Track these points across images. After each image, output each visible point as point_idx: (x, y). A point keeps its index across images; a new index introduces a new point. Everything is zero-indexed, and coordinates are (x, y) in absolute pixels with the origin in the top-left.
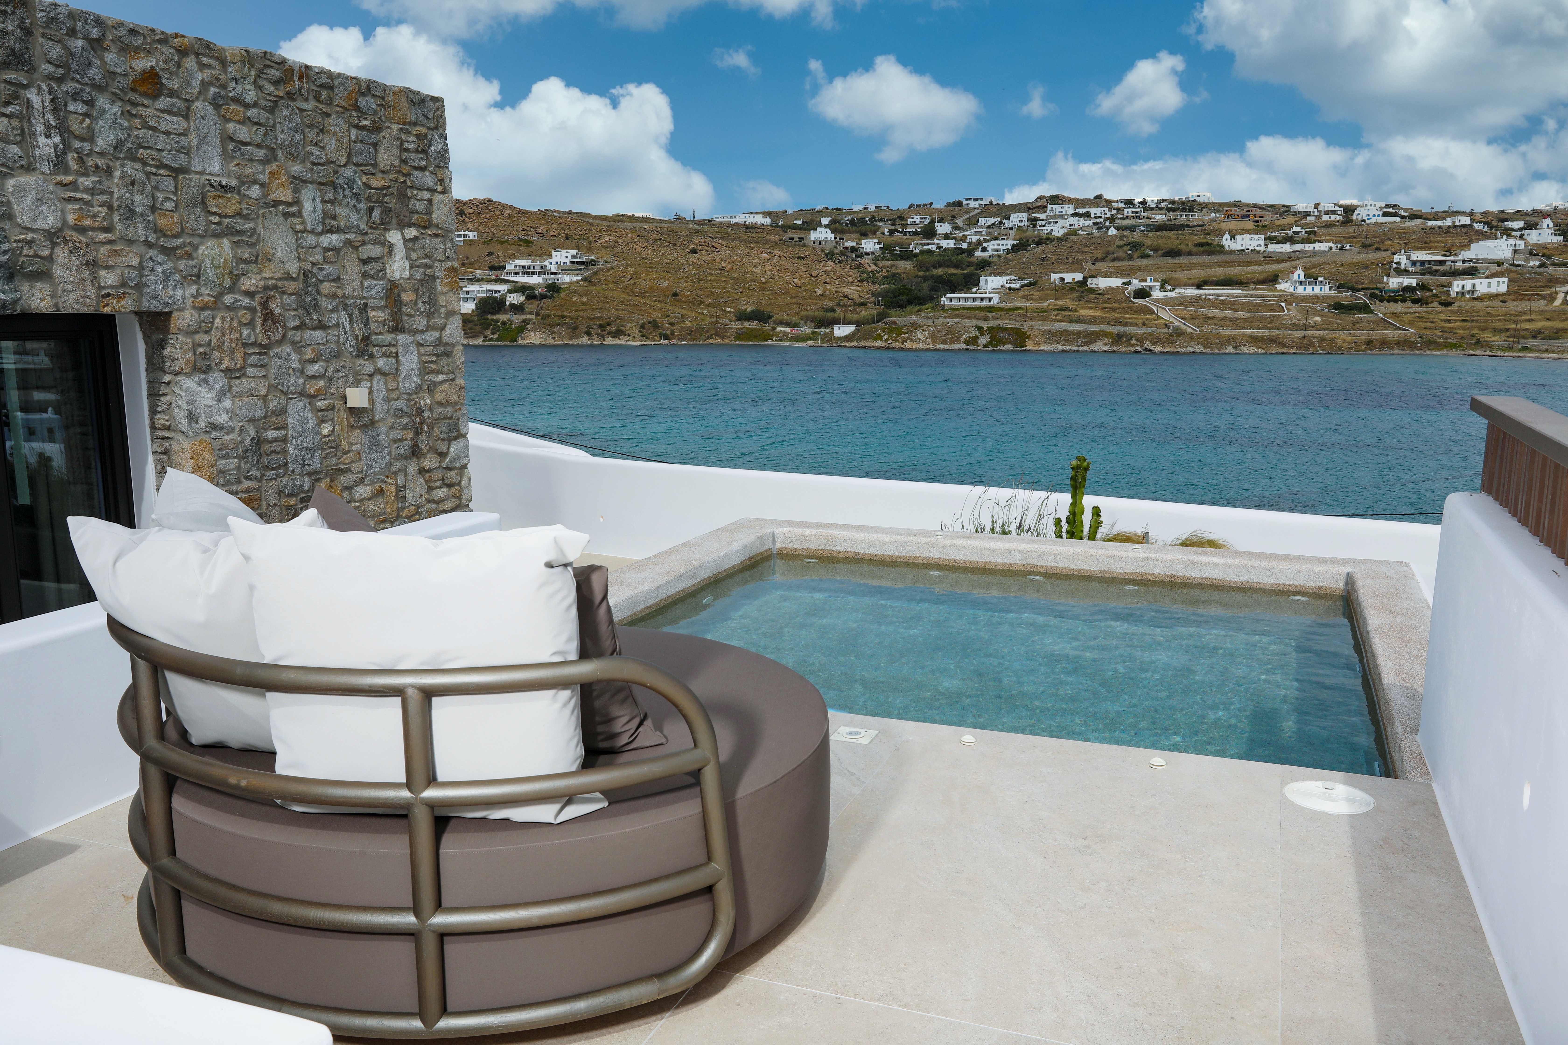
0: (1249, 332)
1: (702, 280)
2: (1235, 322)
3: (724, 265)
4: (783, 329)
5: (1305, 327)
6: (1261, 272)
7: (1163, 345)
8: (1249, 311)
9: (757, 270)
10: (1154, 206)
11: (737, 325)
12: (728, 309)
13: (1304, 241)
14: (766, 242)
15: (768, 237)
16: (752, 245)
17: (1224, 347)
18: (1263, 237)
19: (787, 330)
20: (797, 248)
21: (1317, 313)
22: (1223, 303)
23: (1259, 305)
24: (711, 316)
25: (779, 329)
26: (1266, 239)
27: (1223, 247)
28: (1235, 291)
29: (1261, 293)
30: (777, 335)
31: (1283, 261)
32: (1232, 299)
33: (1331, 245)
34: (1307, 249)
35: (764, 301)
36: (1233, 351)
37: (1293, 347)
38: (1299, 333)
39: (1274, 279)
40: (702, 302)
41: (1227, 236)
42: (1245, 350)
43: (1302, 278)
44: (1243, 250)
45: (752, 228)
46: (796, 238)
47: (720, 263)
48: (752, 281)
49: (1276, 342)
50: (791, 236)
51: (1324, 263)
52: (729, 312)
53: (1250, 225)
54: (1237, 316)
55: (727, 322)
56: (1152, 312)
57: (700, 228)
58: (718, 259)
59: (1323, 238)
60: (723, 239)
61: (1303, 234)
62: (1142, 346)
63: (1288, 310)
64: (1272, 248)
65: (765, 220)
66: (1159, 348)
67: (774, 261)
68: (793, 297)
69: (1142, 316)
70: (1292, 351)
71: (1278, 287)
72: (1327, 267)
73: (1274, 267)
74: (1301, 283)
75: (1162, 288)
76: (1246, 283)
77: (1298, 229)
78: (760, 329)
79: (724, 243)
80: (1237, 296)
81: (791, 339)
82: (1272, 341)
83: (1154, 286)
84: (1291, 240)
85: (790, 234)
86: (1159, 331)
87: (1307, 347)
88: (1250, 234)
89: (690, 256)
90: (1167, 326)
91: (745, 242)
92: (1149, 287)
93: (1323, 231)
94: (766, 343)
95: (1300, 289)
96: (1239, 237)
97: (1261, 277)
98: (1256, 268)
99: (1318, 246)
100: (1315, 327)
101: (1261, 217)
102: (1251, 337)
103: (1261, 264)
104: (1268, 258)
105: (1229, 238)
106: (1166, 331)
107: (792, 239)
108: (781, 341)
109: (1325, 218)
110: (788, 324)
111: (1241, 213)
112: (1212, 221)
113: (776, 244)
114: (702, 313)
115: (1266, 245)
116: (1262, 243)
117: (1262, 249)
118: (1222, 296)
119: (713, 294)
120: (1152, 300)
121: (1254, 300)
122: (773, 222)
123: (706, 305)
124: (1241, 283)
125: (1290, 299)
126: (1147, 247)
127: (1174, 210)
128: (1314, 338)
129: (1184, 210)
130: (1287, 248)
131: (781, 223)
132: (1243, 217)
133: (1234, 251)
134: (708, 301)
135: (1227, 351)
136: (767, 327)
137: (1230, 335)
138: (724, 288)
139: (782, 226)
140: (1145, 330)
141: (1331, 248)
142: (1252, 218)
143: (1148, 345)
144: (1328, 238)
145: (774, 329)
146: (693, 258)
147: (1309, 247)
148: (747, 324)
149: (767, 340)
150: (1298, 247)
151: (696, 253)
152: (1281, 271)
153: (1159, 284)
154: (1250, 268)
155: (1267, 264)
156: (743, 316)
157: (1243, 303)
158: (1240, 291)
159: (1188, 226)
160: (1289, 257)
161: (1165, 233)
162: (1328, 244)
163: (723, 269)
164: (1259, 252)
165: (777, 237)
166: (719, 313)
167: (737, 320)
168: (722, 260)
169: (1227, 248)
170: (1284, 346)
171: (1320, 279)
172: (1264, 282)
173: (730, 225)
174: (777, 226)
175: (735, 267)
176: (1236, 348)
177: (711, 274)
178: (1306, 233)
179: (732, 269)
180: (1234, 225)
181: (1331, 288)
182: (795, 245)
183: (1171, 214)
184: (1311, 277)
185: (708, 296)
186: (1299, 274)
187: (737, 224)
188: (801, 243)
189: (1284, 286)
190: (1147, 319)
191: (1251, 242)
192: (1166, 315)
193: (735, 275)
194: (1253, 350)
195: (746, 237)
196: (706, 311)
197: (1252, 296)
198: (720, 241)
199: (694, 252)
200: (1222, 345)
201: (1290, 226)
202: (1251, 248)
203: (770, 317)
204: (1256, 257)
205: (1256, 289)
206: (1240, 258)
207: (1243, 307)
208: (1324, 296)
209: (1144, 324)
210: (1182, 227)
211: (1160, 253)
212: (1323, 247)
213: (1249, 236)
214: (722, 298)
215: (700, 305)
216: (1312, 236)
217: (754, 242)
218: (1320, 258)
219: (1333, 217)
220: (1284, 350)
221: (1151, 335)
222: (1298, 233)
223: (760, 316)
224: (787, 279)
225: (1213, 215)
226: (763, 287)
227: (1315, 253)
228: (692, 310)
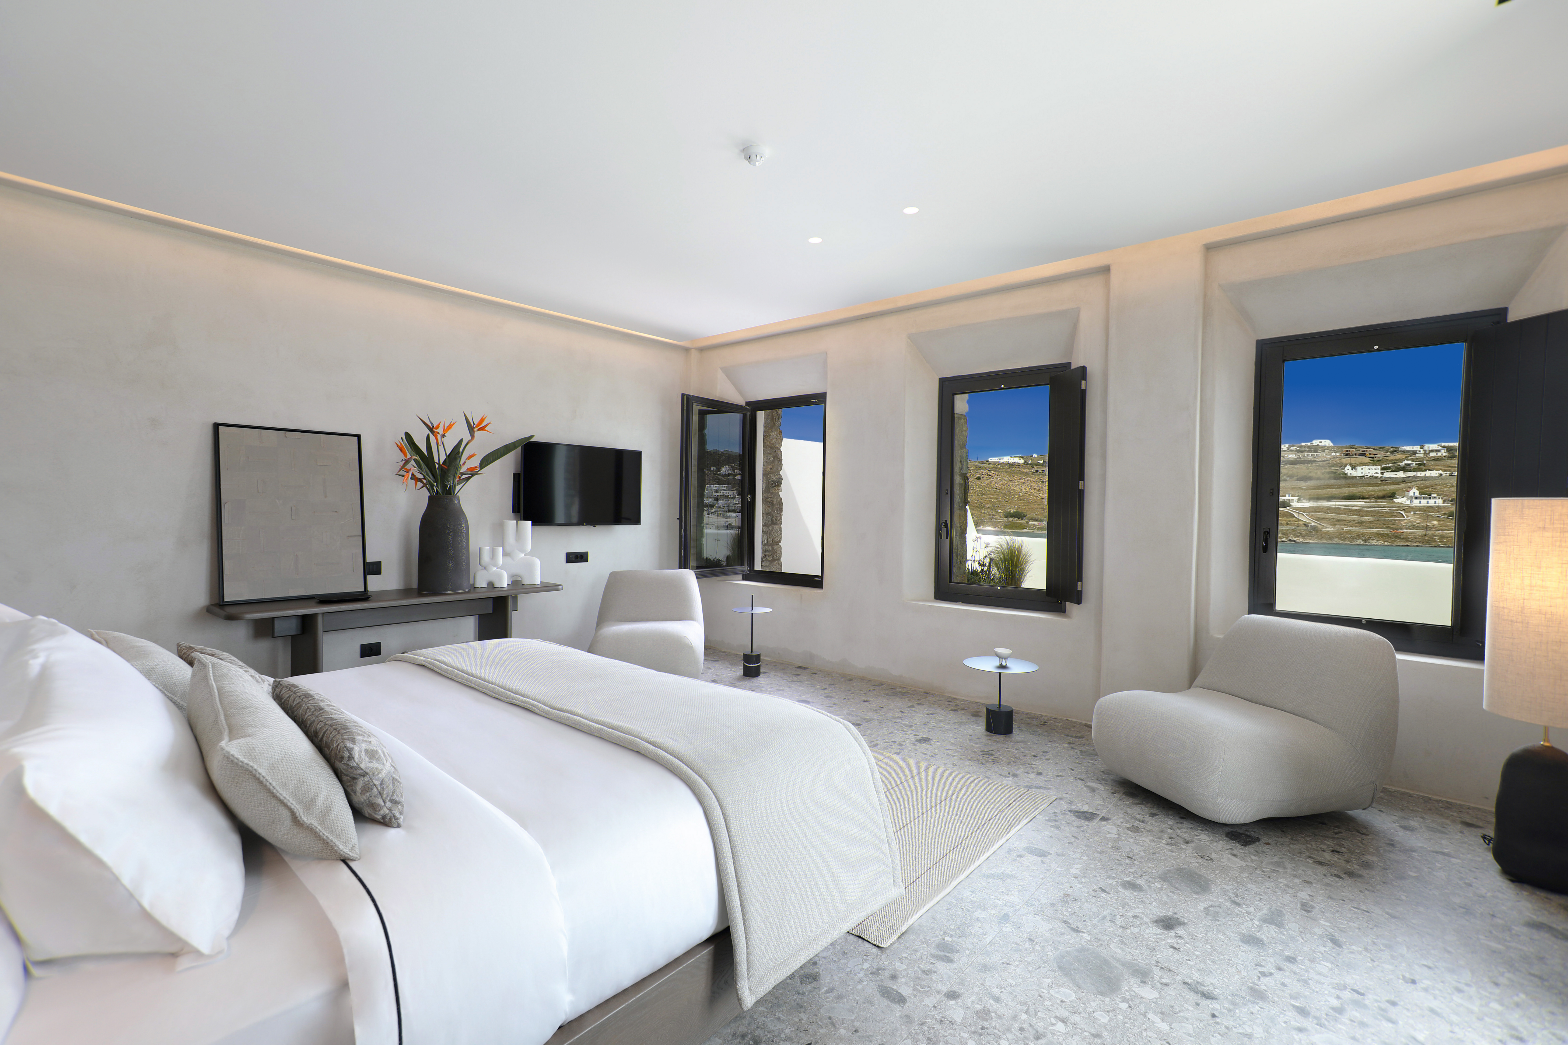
0: (1375, 530)
1: (984, 494)
2: (1361, 524)
3: (997, 486)
4: (1033, 523)
5: (1427, 528)
6: (1380, 491)
7: (1304, 537)
8: (1373, 516)
9: (1017, 489)
10: (1286, 449)
11: (1005, 520)
12: (1000, 511)
13: (1415, 470)
14: (1021, 473)
15: (1023, 470)
16: (1013, 475)
17: (1355, 540)
18: (1379, 467)
19: (1036, 523)
20: (1041, 476)
21: (1434, 519)
22: (1350, 510)
23: (1382, 512)
24: (989, 515)
25: (1030, 523)
26: (1382, 469)
27: (1346, 474)
28: (1360, 503)
29: (1382, 504)
30: (1029, 526)
31: (1398, 483)
32: (1357, 508)
33: (1441, 472)
34: (1419, 475)
35: (1021, 507)
36: (1362, 543)
37: (1416, 542)
38: (1422, 532)
39: (1392, 495)
40: (984, 507)
41: (1348, 467)
42: (1374, 542)
43: (1417, 494)
44: (1363, 476)
45: (1013, 465)
46: (1040, 471)
47: (995, 484)
48: (1014, 495)
49: (1400, 538)
50: (1037, 469)
51: (1436, 485)
52: (1000, 512)
53: (1367, 460)
54: (1363, 520)
55: (999, 518)
56: (1293, 516)
57: (982, 465)
58: (993, 482)
59: (1431, 468)
60: (995, 471)
61: (1414, 465)
62: (1287, 538)
63: (1407, 516)
64: (1387, 475)
65: (1020, 460)
66: (1300, 540)
67: (1027, 484)
68: (1039, 505)
69: (1285, 519)
70: (1415, 544)
71: (1396, 501)
72: (1438, 487)
73: (1391, 487)
74: (1416, 498)
75: (1299, 501)
76: (1367, 498)
77: (1410, 462)
78: (1019, 523)
79: (997, 473)
80: (1361, 507)
81: (1038, 529)
82: (1396, 537)
83: (1293, 500)
84: (1404, 469)
85: (1036, 468)
86: (1299, 528)
87: (1429, 542)
88: (1368, 465)
89: (976, 481)
90: (1306, 525)
91: (1010, 473)
92: (1289, 500)
93: (1432, 463)
94: (1023, 531)
95: (1416, 503)
96: (1359, 468)
97: (1381, 494)
98: (1375, 488)
99: (1428, 473)
100: (1434, 527)
101: (1375, 455)
102: (1378, 534)
103: (1379, 486)
104: (1384, 481)
105: (1350, 468)
106: (1305, 528)
107: (1038, 471)
108: (1032, 530)
109: (1432, 454)
110: (1036, 520)
111: (1358, 452)
112: (1334, 458)
113: (1028, 474)
114: (984, 513)
115: (1382, 473)
116: (1379, 471)
117: (1379, 475)
118: (1349, 506)
119: (990, 502)
120: (1291, 508)
121: (1376, 509)
122: (1025, 462)
123: (987, 508)
124: (1363, 498)
125: (1408, 509)
126: (1284, 475)
127: (1302, 452)
128: (1435, 536)
129: (1310, 451)
130: (1401, 474)
131: (1030, 462)
132: (1360, 455)
133: (1356, 477)
134: (987, 506)
135: (1358, 543)
136: (1023, 522)
137: (1360, 532)
138: (997, 499)
139: (1031, 464)
140: (1288, 527)
141: (1441, 475)
142: (1368, 455)
143: (1292, 537)
144: (1436, 467)
145: (1028, 523)
146: (979, 482)
147: (1422, 474)
148: (1011, 519)
149: (1023, 529)
150: (1411, 474)
151: (980, 479)
152: (1397, 490)
153: (1297, 498)
154: (1370, 488)
155: (1385, 485)
156: (1009, 515)
157: (1367, 511)
158: (1363, 503)
159: (1315, 461)
160: (1403, 480)
161: (1298, 466)
162: (1437, 472)
163: (996, 488)
164: (1376, 477)
165: (1028, 470)
166: (994, 513)
167: (1005, 517)
168: (996, 483)
169: (1349, 474)
170: (1407, 541)
171: (1433, 495)
172: (1383, 497)
173: (999, 464)
174: (1028, 464)
175: (1003, 487)
176: (1365, 541)
177: (989, 491)
178: (1416, 464)
179: (1002, 488)
180: (1353, 460)
181: (1444, 502)
182: (1040, 475)
183: (1300, 455)
184: (1425, 493)
185: (987, 503)
186: (1415, 492)
187: (1003, 463)
188: (1043, 474)
189: (1401, 500)
190: (1290, 521)
191: (1369, 471)
192: (1304, 518)
193: (1003, 492)
194: (1381, 543)
195: (1009, 470)
196: (986, 512)
197: (1377, 507)
198: (994, 472)
199: (979, 478)
200: (1353, 539)
201: (1402, 460)
202: (1369, 475)
203: (1025, 516)
204: (1374, 481)
205: (1376, 502)
206: (1361, 481)
207: (1367, 513)
208: (1439, 507)
209: (1287, 524)
210: (1310, 462)
211: (1295, 478)
212: (1435, 473)
213: (1367, 467)
214: (996, 504)
215: (983, 508)
216: (1422, 467)
217: (1015, 473)
218: (1431, 481)
219: (1439, 454)
220: (1407, 544)
221: (1294, 531)
222: (1409, 464)
223: (1018, 515)
224: (1036, 494)
225: (1334, 454)
226: (1020, 498)
227: (1426, 478)
228: (978, 511)
